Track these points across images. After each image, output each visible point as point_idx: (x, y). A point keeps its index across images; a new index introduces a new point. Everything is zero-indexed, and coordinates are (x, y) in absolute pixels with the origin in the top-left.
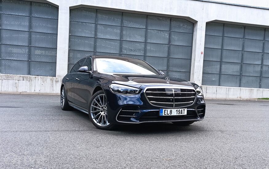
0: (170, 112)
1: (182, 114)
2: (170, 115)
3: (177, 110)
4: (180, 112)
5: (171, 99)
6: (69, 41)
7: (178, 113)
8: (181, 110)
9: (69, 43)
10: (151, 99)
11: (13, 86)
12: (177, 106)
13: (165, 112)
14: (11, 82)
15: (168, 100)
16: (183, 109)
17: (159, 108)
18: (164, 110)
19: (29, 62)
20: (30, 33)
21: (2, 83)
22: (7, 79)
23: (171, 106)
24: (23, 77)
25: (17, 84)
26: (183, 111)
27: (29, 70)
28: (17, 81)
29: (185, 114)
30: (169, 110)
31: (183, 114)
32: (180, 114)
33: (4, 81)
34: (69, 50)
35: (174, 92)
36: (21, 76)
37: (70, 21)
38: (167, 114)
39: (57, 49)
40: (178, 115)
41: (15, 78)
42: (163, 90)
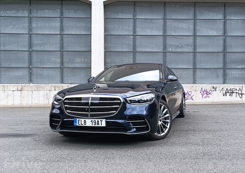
0: (84, 122)
1: (98, 126)
2: (84, 125)
3: (92, 121)
4: (96, 123)
5: (86, 108)
6: (105, 42)
7: (93, 123)
8: (97, 120)
9: (105, 44)
10: (66, 108)
11: (44, 97)
12: (92, 116)
13: (79, 122)
14: (42, 93)
15: (83, 110)
16: (99, 120)
17: (73, 118)
18: (77, 120)
19: (62, 69)
20: (62, 35)
21: (32, 94)
22: (38, 90)
23: (86, 116)
24: (55, 87)
25: (48, 95)
26: (100, 122)
27: (62, 78)
28: (48, 92)
29: (102, 126)
30: (83, 120)
31: (100, 125)
32: (96, 125)
33: (35, 92)
34: (105, 52)
35: (90, 101)
36: (52, 86)
37: (105, 19)
38: (81, 124)
39: (91, 51)
40: (93, 125)
41: (46, 89)
42: (80, 99)
